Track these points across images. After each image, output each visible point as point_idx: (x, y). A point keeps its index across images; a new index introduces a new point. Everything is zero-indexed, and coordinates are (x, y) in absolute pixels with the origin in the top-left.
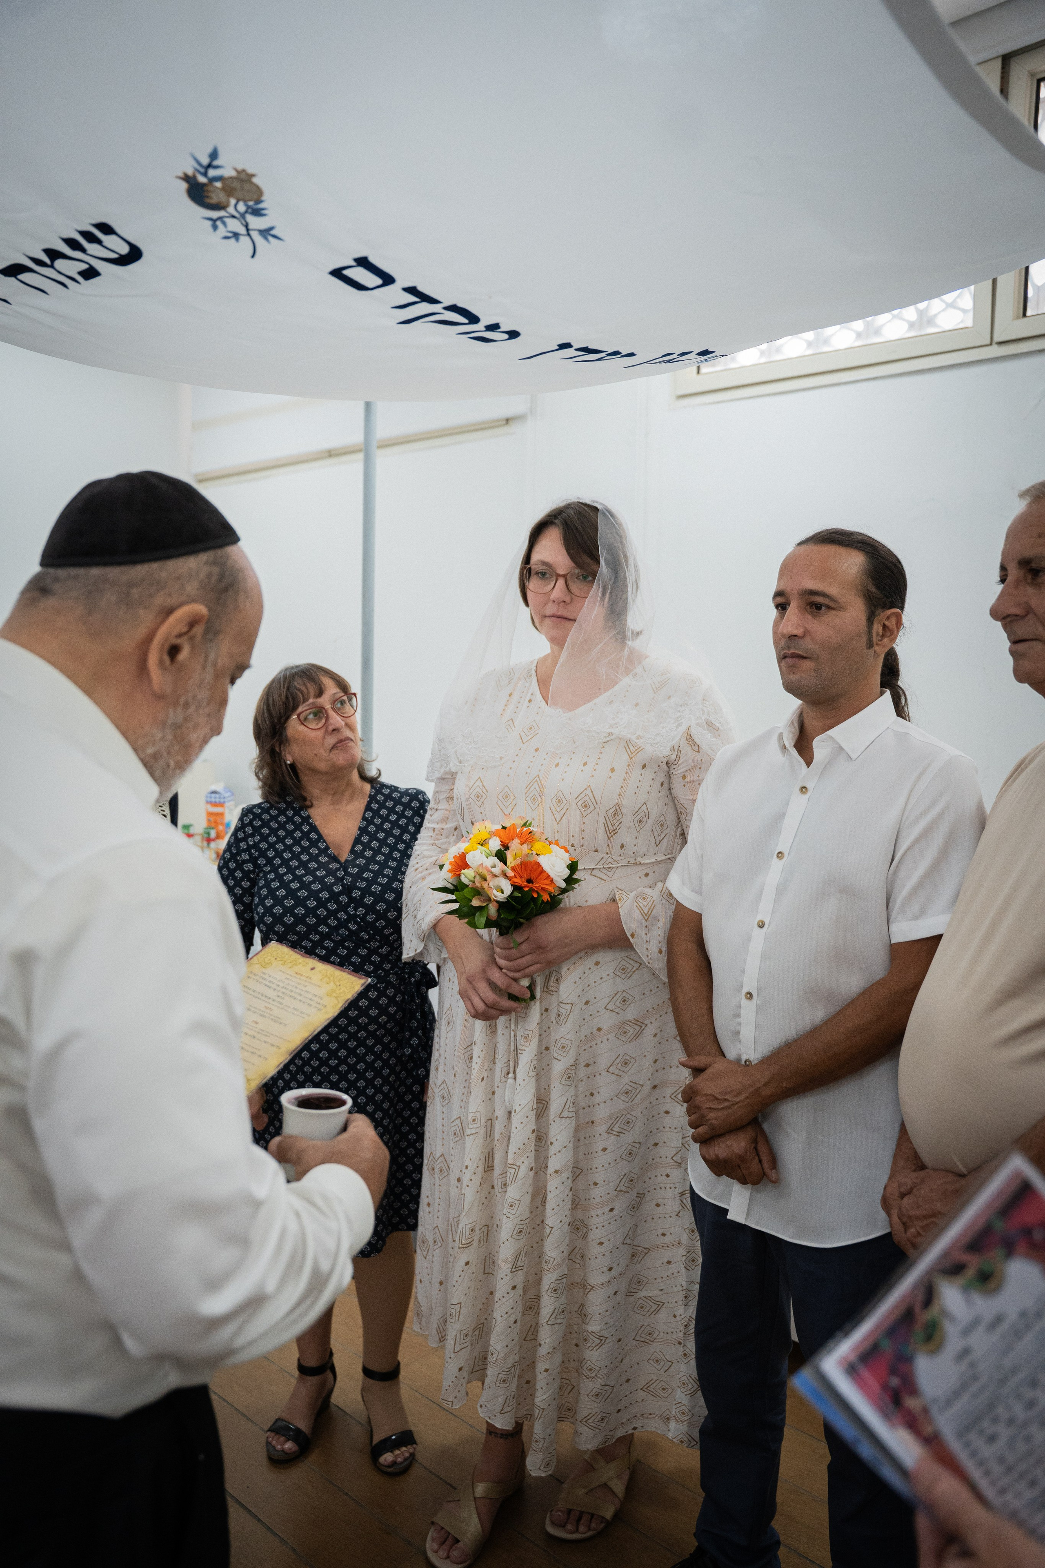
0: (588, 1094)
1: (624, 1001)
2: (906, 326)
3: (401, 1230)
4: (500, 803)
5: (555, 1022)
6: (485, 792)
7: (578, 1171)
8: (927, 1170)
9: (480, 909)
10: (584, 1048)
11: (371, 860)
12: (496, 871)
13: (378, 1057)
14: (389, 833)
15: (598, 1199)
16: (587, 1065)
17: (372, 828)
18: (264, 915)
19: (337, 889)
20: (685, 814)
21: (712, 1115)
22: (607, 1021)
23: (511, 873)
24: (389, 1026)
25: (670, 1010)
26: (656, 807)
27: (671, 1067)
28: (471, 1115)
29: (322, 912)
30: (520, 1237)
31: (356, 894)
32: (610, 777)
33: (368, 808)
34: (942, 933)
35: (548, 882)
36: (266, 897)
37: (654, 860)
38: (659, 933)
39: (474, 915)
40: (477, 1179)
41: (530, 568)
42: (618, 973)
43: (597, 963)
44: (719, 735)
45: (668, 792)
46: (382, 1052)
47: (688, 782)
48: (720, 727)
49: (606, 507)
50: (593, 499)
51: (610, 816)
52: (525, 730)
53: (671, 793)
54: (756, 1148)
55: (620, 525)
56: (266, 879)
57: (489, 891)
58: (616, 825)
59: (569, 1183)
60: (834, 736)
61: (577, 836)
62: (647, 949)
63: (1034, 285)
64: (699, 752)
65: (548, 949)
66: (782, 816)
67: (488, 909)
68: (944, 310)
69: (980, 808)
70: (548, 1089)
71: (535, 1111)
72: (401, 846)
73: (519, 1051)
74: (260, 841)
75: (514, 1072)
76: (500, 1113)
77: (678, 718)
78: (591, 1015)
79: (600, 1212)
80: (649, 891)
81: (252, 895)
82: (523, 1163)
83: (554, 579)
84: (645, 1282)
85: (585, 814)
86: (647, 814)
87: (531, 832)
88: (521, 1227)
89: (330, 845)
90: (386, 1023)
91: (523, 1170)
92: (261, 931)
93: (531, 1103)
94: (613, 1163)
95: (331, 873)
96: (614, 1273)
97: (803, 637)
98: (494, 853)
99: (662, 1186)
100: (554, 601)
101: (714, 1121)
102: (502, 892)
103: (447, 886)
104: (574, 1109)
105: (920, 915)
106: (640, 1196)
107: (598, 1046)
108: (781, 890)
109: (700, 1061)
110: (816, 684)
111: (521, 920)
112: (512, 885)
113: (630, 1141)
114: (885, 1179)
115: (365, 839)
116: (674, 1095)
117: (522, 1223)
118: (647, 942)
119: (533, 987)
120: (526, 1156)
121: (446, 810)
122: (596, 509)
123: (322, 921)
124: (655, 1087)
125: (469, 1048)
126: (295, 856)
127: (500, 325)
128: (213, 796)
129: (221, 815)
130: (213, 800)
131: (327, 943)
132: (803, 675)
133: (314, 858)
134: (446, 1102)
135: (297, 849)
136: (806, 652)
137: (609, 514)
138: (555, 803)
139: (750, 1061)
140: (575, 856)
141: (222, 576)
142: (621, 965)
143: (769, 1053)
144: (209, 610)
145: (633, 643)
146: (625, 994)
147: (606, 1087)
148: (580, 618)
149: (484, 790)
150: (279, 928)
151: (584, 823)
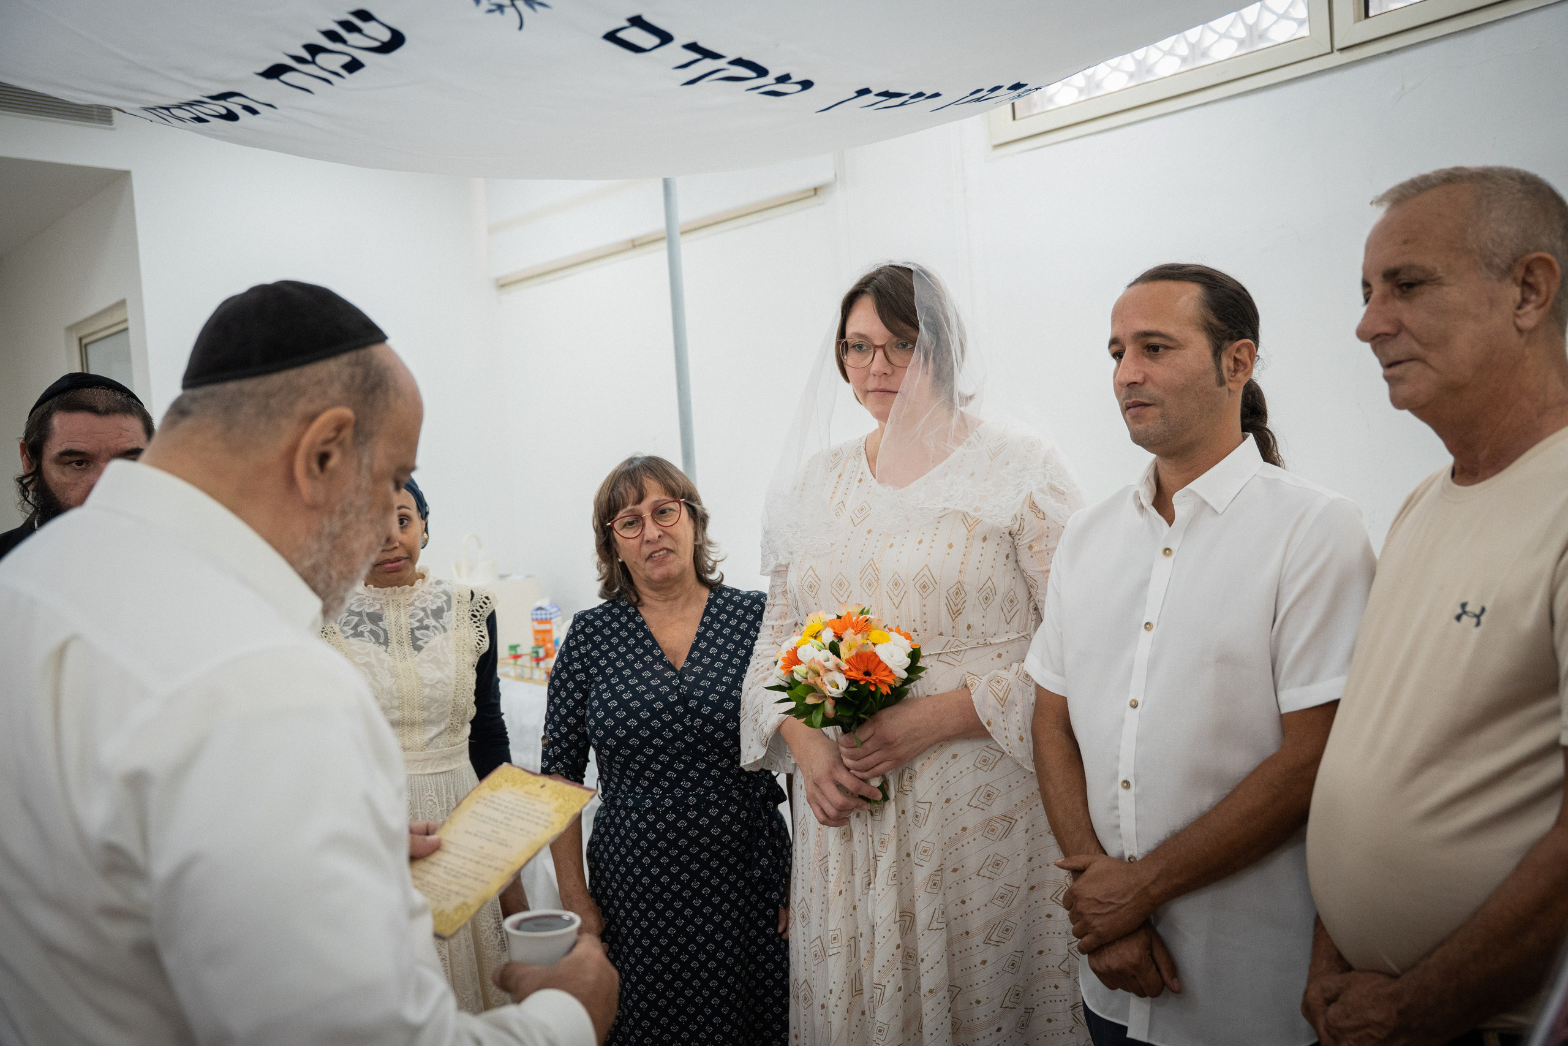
0: (958, 902)
1: (989, 795)
2: (1235, 44)
4: (834, 592)
5: (912, 825)
6: (818, 581)
7: (955, 990)
8: (1353, 973)
9: (816, 706)
10: (950, 851)
11: (710, 667)
12: (830, 665)
13: (724, 880)
14: (729, 639)
15: (983, 1019)
16: (955, 870)
17: (710, 634)
18: (595, 728)
19: (672, 698)
20: (1036, 586)
21: (1096, 922)
22: (972, 819)
23: (845, 667)
24: (734, 845)
25: (1040, 801)
26: (1004, 582)
27: (1048, 865)
28: (831, 933)
29: (656, 723)
31: (692, 703)
32: (948, 554)
33: (707, 612)
34: (1336, 697)
35: (886, 673)
36: (597, 709)
37: (1005, 639)
38: (1018, 718)
39: (812, 713)
40: (843, 1005)
41: (846, 342)
42: (979, 765)
43: (954, 756)
44: (1066, 500)
45: (1014, 565)
46: (728, 874)
47: (1035, 553)
48: (1066, 491)
49: (920, 266)
50: (906, 261)
51: (952, 596)
52: (856, 512)
53: (1018, 566)
54: (1151, 955)
55: (937, 284)
56: (598, 691)
57: (822, 687)
58: (960, 605)
59: (946, 1003)
60: (1196, 490)
61: (918, 619)
62: (1006, 737)
64: (1045, 519)
65: (896, 744)
66: (1145, 583)
67: (824, 707)
68: (1275, 22)
69: (1367, 551)
70: (912, 901)
71: (898, 924)
72: (742, 653)
73: (878, 859)
74: (592, 649)
75: (875, 883)
76: (864, 928)
77: (1018, 485)
78: (953, 814)
80: (1003, 673)
81: (584, 708)
82: (888, 982)
83: (872, 350)
85: (925, 595)
86: (993, 590)
87: (867, 620)
89: (665, 652)
91: (890, 990)
92: (594, 747)
93: (893, 914)
94: (995, 976)
95: (666, 681)
97: (1143, 384)
98: (827, 646)
99: (1052, 998)
100: (874, 375)
101: (1100, 929)
102: (838, 688)
103: (781, 684)
104: (944, 920)
105: (1311, 680)
106: (1028, 1011)
107: (964, 848)
108: (1152, 664)
109: (1079, 861)
110: (1165, 431)
111: (862, 716)
112: (847, 679)
113: (1011, 951)
114: (1303, 983)
115: (703, 645)
116: (1055, 896)
118: (1005, 729)
119: (885, 786)
120: (891, 974)
121: (784, 605)
122: (910, 271)
123: (656, 733)
124: (1032, 888)
125: (825, 860)
126: (629, 665)
127: (791, 75)
128: (539, 612)
129: (549, 631)
130: (539, 617)
131: (662, 757)
132: (1151, 424)
133: (648, 666)
134: (806, 922)
135: (630, 657)
136: (1150, 398)
137: (924, 274)
138: (892, 587)
139: (1135, 858)
140: (917, 642)
141: (366, 376)
142: (980, 757)
143: (1155, 847)
144: (356, 412)
145: (962, 409)
146: (988, 788)
147: (978, 892)
148: (902, 388)
149: (817, 579)
150: (611, 742)
151: (924, 606)
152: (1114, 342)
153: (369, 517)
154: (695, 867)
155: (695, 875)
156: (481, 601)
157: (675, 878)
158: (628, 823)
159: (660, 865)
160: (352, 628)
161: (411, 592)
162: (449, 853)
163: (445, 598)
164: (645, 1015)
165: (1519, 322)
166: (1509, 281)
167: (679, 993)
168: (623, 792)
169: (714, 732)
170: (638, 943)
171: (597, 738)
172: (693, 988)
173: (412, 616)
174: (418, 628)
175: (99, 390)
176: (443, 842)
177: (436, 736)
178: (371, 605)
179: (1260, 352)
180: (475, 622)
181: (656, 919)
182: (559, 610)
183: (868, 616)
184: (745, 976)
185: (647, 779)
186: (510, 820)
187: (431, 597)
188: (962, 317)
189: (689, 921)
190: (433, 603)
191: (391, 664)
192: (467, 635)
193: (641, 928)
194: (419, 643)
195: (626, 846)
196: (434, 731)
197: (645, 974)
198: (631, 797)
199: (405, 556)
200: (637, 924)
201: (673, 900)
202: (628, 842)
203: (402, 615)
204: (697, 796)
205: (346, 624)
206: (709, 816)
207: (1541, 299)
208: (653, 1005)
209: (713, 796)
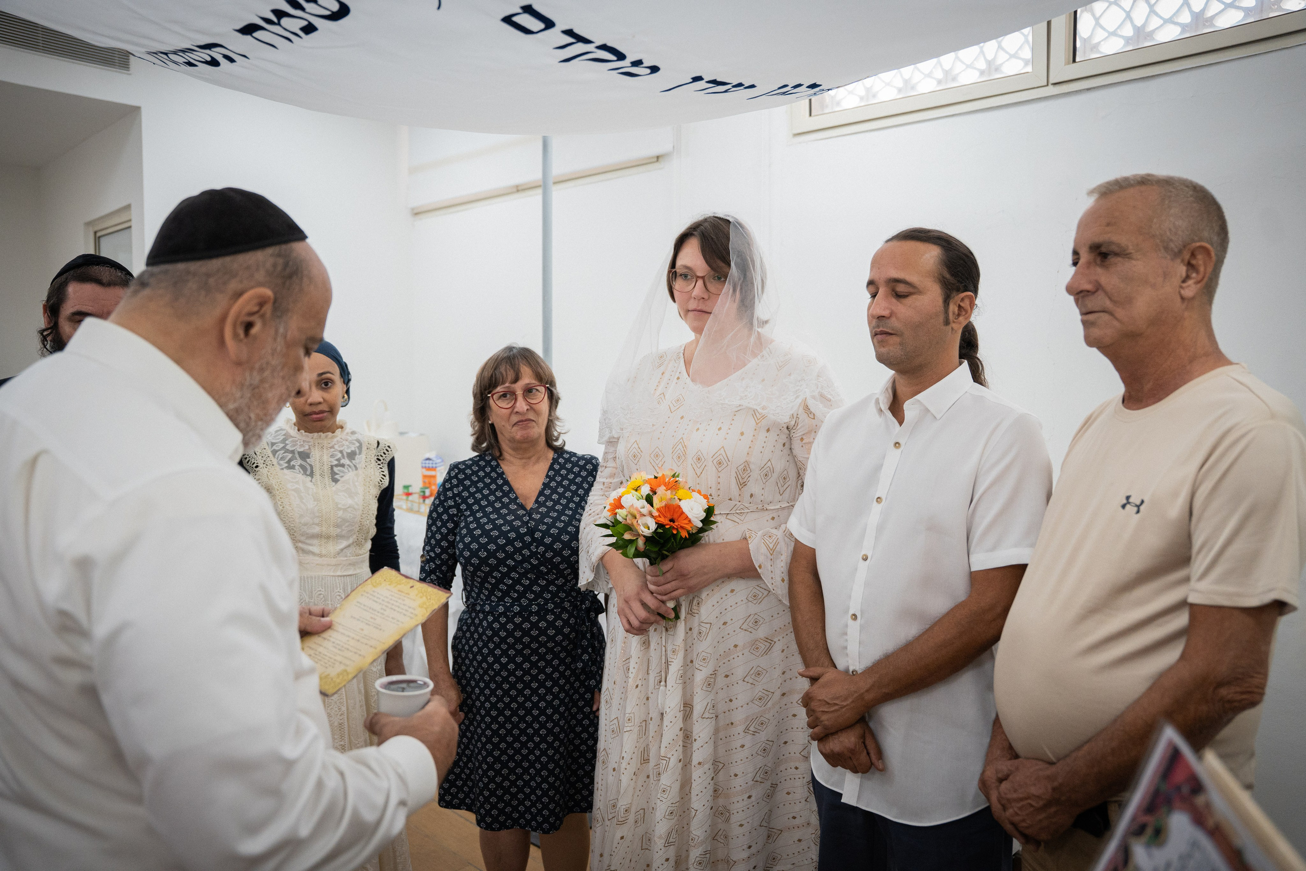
0: (727, 700)
1: (756, 622)
2: (977, 74)
3: (575, 812)
4: (652, 461)
5: (696, 639)
7: (717, 765)
8: (1020, 760)
9: (631, 542)
10: (723, 661)
11: (552, 509)
12: (644, 511)
13: (556, 669)
14: (567, 489)
15: (738, 788)
16: (726, 676)
17: (553, 484)
18: (463, 550)
19: (523, 530)
20: (804, 469)
21: (824, 718)
22: (742, 638)
23: (656, 513)
24: (564, 644)
25: (792, 630)
26: (780, 464)
27: (795, 676)
28: (627, 715)
29: (509, 548)
30: (673, 817)
31: (538, 535)
32: (740, 440)
33: (551, 468)
35: (686, 521)
36: (465, 536)
37: (778, 507)
38: (782, 564)
39: (627, 547)
41: (675, 271)
42: (751, 599)
43: (732, 591)
44: (829, 405)
45: (789, 452)
46: (559, 665)
47: (805, 444)
48: (832, 399)
49: (737, 219)
50: (727, 214)
51: (740, 471)
52: (674, 402)
53: (792, 452)
54: (864, 743)
55: (748, 235)
56: (466, 522)
57: (638, 527)
58: (746, 478)
59: (710, 773)
60: (922, 400)
61: (714, 487)
62: (772, 578)
63: (1081, 38)
64: (812, 418)
65: (689, 577)
66: (878, 468)
67: (637, 542)
68: (1008, 57)
70: (692, 696)
71: (682, 712)
72: (576, 499)
73: (669, 663)
75: (666, 682)
76: (655, 715)
77: (797, 391)
78: (728, 634)
79: (740, 798)
80: (774, 531)
81: (455, 535)
82: (673, 755)
83: (695, 280)
84: (779, 858)
85: (720, 469)
86: (772, 469)
88: (673, 809)
89: (518, 496)
90: (562, 641)
91: (673, 761)
92: (461, 564)
93: (679, 705)
94: (750, 757)
95: (518, 517)
96: (753, 850)
97: (889, 318)
98: (644, 497)
99: (792, 777)
100: (695, 298)
101: (827, 722)
102: (649, 529)
103: (608, 523)
104: (714, 712)
105: (994, 548)
106: (773, 786)
107: (735, 660)
108: (880, 529)
109: (815, 671)
110: (902, 355)
111: (666, 553)
112: (656, 523)
113: (764, 739)
115: (547, 492)
116: (797, 700)
117: (673, 805)
118: (772, 572)
119: (678, 608)
120: (675, 749)
121: (613, 467)
122: (729, 222)
123: (510, 556)
124: (784, 694)
125: (627, 661)
126: (490, 504)
127: (643, 61)
128: (427, 462)
129: (434, 477)
130: (427, 465)
131: (514, 575)
132: (891, 348)
133: (505, 506)
134: (608, 706)
135: (492, 498)
136: (893, 330)
137: (739, 225)
138: (695, 461)
139: (857, 672)
140: (712, 503)
141: (286, 265)
142: (752, 593)
143: (871, 665)
144: (275, 293)
145: (760, 330)
146: (756, 616)
147: (742, 694)
148: (716, 310)
149: (640, 452)
150: (475, 561)
151: (719, 477)
152: (871, 283)
153: (281, 374)
154: (534, 658)
155: (534, 665)
156: (385, 449)
157: (519, 666)
158: (485, 624)
159: (508, 656)
160: (286, 463)
161: (332, 437)
162: (337, 631)
163: (358, 444)
164: (491, 767)
165: (1182, 292)
166: (1179, 261)
167: (518, 751)
168: (482, 600)
169: (553, 557)
170: (488, 713)
171: (464, 557)
172: (528, 748)
173: (332, 456)
174: (336, 466)
175: (104, 268)
176: (333, 623)
177: (345, 548)
178: (302, 446)
179: (977, 302)
180: (379, 464)
181: (503, 696)
182: (443, 461)
183: (677, 479)
184: (567, 742)
185: (501, 591)
186: (385, 610)
187: (347, 443)
188: (764, 260)
189: (528, 699)
190: (348, 447)
191: (315, 490)
192: (373, 473)
193: (490, 702)
194: (337, 476)
195: (483, 641)
196: (344, 543)
197: (492, 736)
198: (488, 604)
199: (327, 410)
200: (487, 699)
201: (516, 682)
202: (484, 637)
203: (325, 455)
204: (538, 605)
205: (282, 459)
206: (547, 621)
207: (1200, 277)
208: (497, 759)
209: (550, 606)
